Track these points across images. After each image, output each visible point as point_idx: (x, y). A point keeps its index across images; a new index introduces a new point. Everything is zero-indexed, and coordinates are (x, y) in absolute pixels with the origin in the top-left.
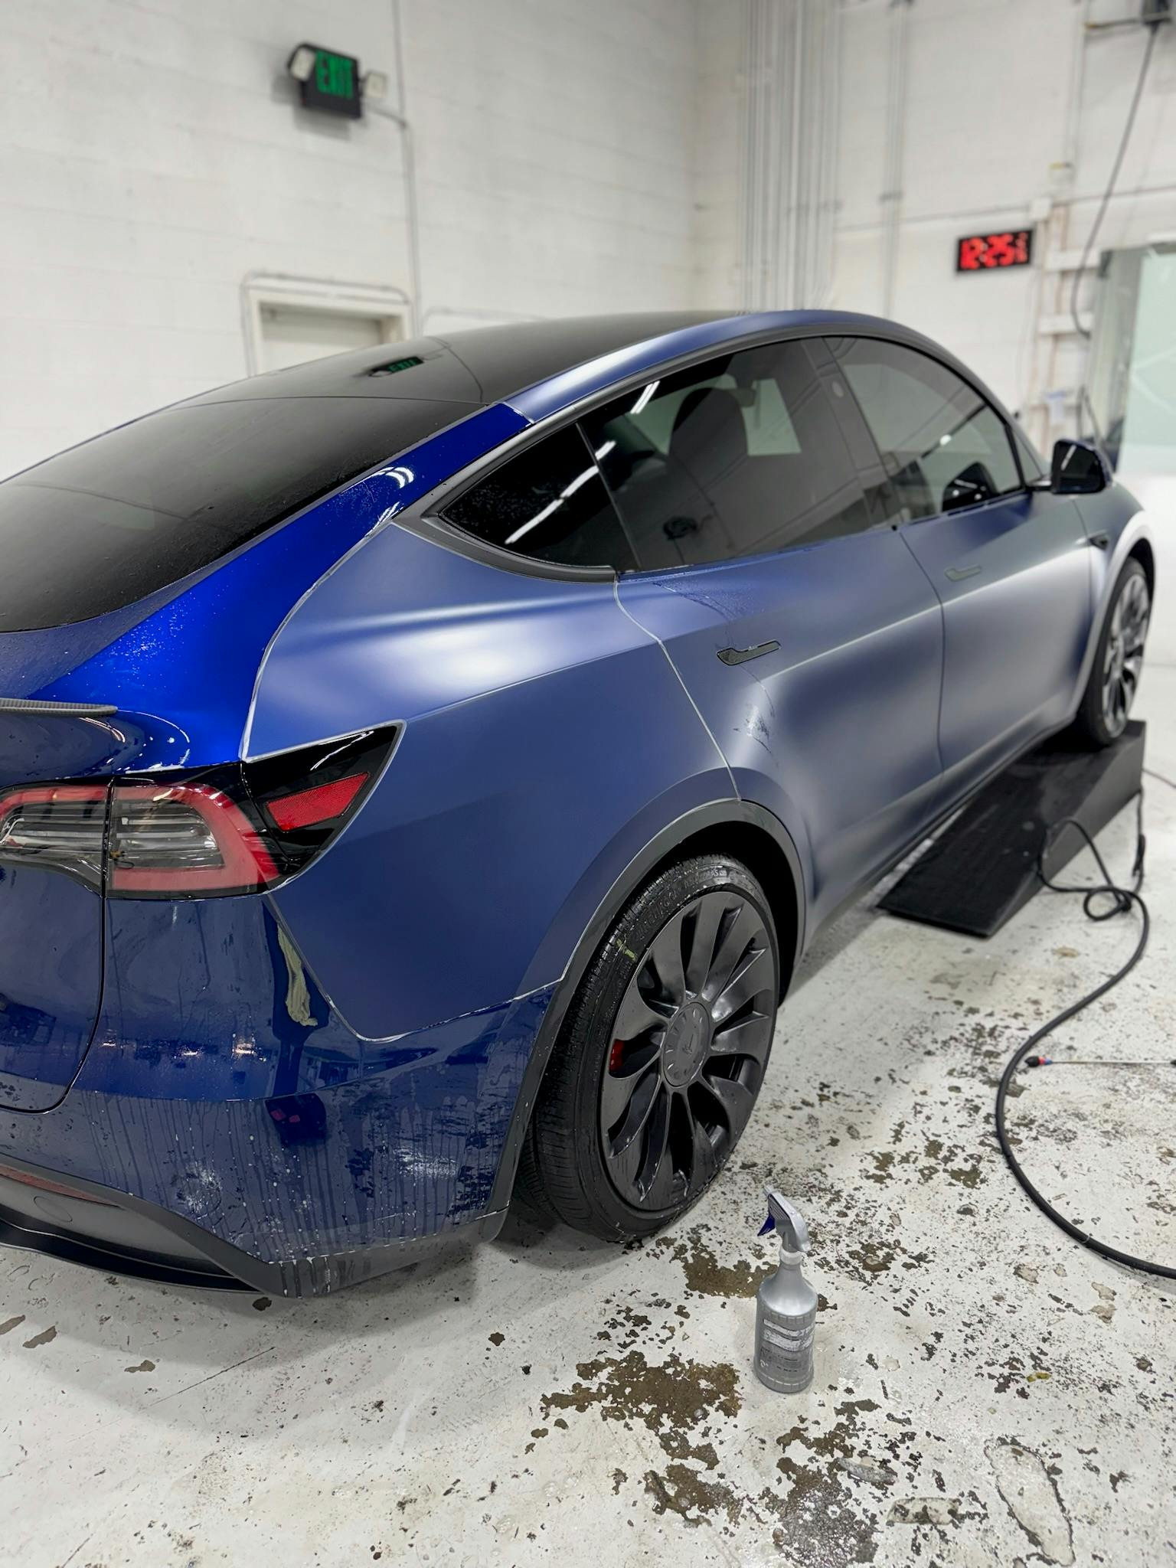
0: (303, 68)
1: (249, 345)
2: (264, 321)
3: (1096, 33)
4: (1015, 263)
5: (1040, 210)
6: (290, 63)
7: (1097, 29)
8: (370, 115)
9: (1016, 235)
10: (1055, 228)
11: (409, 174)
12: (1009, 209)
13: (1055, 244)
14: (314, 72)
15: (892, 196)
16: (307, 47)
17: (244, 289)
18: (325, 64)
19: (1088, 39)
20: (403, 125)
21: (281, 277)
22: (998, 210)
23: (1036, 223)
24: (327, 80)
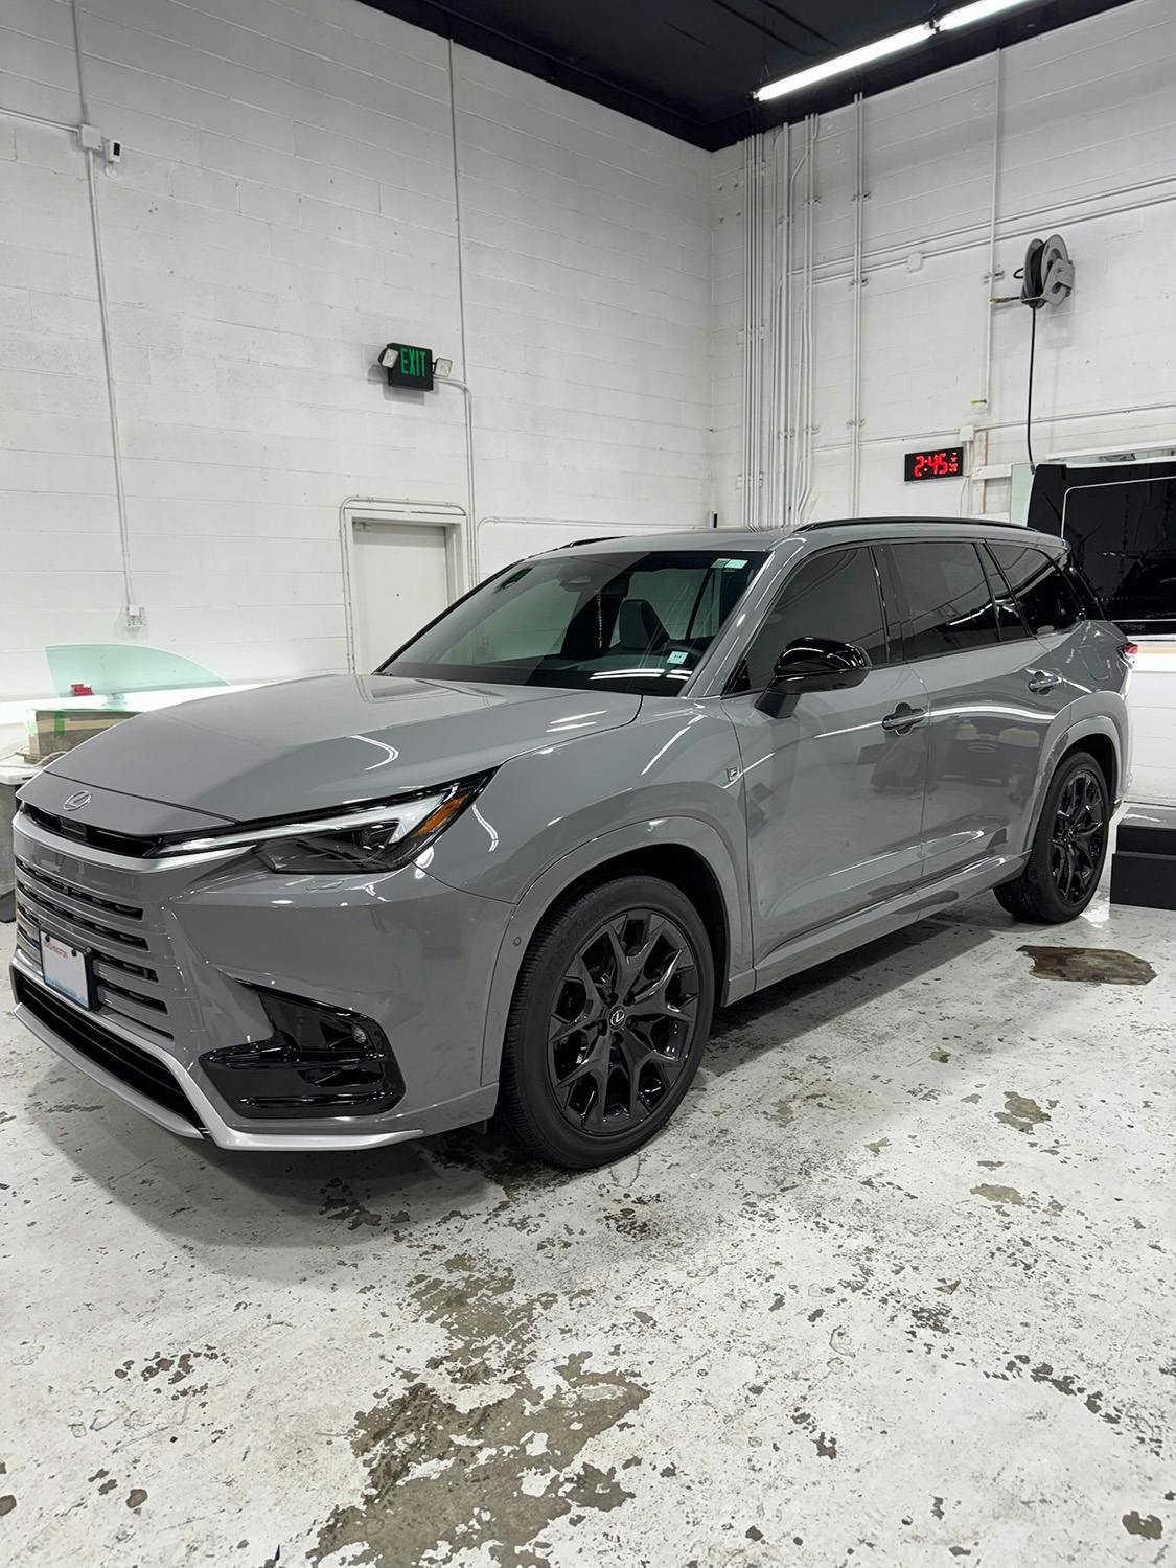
0: (390, 360)
1: (344, 548)
2: (354, 529)
3: (1000, 305)
4: (949, 474)
5: (966, 434)
6: (381, 359)
7: (1000, 302)
8: (439, 384)
9: (949, 452)
10: (979, 447)
11: (469, 424)
12: (943, 433)
13: (980, 460)
14: (398, 361)
15: (857, 422)
16: (392, 346)
17: (343, 510)
18: (407, 356)
19: (994, 310)
20: (465, 390)
21: (368, 501)
22: (935, 434)
23: (964, 443)
24: (407, 367)
